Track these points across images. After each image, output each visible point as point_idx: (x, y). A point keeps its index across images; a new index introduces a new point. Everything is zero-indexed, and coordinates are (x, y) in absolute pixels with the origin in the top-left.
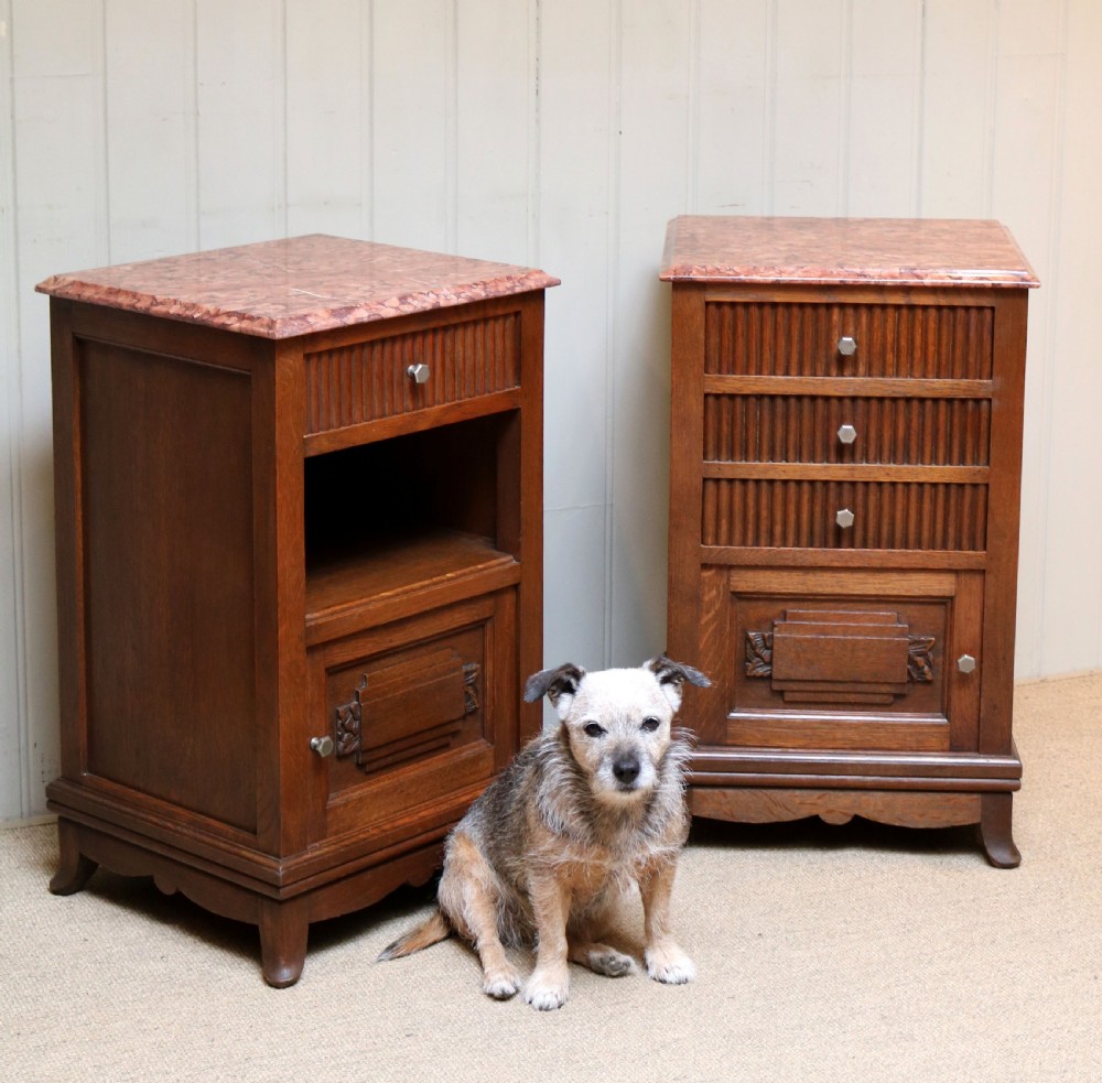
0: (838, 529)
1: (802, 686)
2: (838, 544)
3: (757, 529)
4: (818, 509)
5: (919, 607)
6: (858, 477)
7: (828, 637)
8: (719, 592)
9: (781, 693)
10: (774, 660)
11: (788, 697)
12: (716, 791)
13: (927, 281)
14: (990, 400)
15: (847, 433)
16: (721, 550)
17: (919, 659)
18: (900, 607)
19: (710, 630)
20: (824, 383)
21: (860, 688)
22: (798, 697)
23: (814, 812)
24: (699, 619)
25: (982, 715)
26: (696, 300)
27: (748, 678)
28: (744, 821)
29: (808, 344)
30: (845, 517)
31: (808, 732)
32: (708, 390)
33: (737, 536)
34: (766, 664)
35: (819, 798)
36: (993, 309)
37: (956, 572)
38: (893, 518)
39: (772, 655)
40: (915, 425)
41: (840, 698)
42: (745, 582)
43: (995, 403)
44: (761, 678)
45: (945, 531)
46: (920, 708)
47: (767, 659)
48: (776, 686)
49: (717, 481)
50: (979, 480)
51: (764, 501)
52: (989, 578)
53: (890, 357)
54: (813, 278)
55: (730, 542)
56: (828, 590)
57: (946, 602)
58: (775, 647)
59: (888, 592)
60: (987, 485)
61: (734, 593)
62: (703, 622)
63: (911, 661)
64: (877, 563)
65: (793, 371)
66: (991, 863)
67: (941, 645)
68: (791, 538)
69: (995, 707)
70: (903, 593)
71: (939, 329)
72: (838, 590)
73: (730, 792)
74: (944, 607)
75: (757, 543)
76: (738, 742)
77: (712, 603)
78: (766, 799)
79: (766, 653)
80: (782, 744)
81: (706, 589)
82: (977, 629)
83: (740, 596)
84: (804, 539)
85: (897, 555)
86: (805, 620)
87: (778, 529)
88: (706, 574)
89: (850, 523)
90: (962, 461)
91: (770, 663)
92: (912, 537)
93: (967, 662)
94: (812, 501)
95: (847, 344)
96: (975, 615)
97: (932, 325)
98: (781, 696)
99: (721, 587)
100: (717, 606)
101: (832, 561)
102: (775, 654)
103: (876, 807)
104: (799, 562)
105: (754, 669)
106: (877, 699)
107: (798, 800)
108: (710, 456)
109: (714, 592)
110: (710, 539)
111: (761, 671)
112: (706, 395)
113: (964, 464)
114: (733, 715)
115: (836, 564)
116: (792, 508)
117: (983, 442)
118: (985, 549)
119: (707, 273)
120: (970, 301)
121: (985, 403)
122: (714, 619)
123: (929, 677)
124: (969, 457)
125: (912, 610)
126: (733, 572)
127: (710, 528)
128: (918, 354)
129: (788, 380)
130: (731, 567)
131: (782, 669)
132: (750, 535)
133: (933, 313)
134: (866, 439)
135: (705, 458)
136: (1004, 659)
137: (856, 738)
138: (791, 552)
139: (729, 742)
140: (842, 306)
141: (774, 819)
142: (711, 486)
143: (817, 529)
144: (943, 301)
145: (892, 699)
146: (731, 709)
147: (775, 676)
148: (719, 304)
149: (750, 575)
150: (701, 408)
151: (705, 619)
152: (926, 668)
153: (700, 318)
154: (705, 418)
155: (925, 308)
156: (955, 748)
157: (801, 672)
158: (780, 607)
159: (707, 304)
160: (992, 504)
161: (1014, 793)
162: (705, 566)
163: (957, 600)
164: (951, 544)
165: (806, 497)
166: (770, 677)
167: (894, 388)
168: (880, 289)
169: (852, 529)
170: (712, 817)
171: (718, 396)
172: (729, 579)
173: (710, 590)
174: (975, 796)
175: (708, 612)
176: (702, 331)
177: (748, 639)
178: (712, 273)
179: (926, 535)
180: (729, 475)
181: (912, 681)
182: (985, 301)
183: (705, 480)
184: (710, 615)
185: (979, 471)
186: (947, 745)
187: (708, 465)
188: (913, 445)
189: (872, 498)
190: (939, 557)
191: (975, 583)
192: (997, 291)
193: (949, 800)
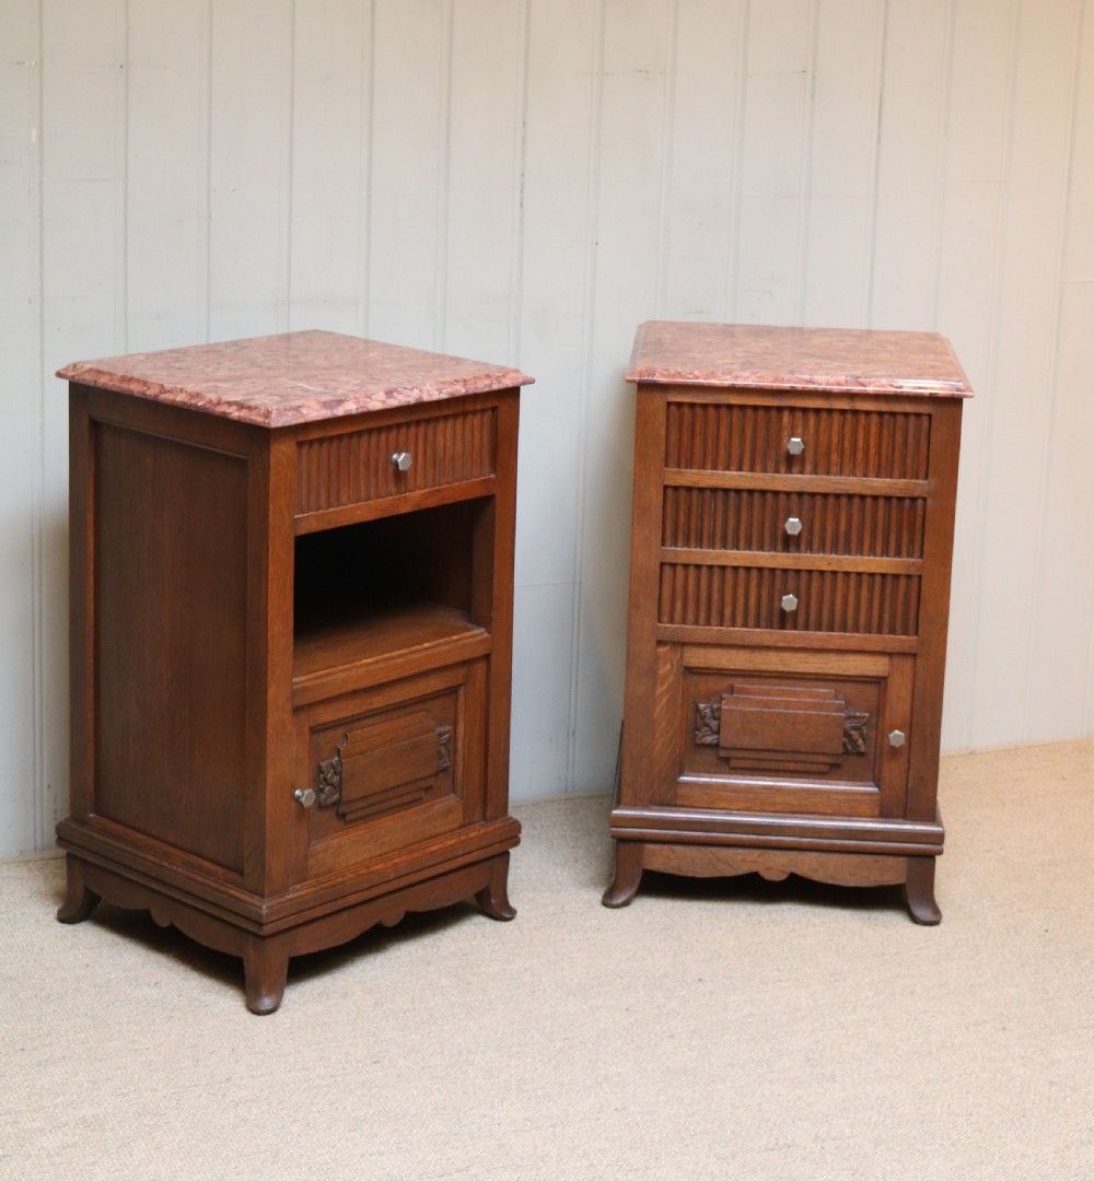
0: (783, 613)
1: (746, 754)
2: (782, 627)
3: (709, 610)
4: (765, 593)
5: (854, 685)
6: (803, 566)
7: (772, 710)
8: (672, 666)
9: (727, 760)
10: (722, 730)
11: (733, 763)
12: (666, 847)
13: (870, 389)
14: (925, 499)
15: (794, 525)
16: (676, 629)
17: (854, 733)
18: (839, 685)
19: (665, 700)
20: (774, 479)
21: (799, 757)
22: (742, 764)
23: (754, 869)
24: (654, 691)
25: (910, 786)
26: (659, 401)
27: (697, 745)
28: (690, 875)
29: (760, 442)
30: (789, 602)
31: (751, 796)
32: (667, 483)
33: (691, 616)
34: (714, 733)
35: (759, 856)
36: (930, 416)
37: (890, 655)
38: (833, 604)
39: (719, 726)
40: (855, 519)
41: (780, 766)
42: (697, 658)
43: (929, 502)
44: (709, 746)
45: (881, 617)
46: (854, 777)
47: (715, 729)
48: (722, 754)
49: (674, 565)
50: (913, 571)
51: (716, 585)
52: (920, 660)
53: (835, 457)
54: (766, 383)
55: (684, 621)
56: (773, 668)
57: (879, 681)
58: (722, 719)
59: (827, 671)
60: (920, 577)
61: (686, 668)
62: (658, 693)
63: (847, 734)
64: (817, 645)
65: (746, 467)
66: (915, 920)
67: (874, 721)
68: (739, 620)
69: (921, 779)
70: (841, 672)
71: (880, 434)
72: (781, 668)
73: (678, 848)
74: (877, 686)
75: (708, 623)
76: (686, 803)
77: (666, 676)
78: (710, 856)
79: (714, 724)
80: (726, 806)
81: (661, 663)
82: (907, 707)
83: (691, 671)
84: (751, 621)
85: (837, 638)
86: (749, 694)
87: (728, 611)
88: (662, 650)
89: (794, 607)
90: (898, 554)
91: (718, 732)
92: (850, 622)
93: (897, 737)
94: (759, 586)
95: (795, 444)
96: (906, 693)
97: (874, 429)
98: (726, 762)
99: (675, 663)
100: (671, 679)
101: (777, 641)
102: (723, 725)
103: (811, 866)
104: (746, 642)
105: (704, 736)
106: (815, 768)
107: (739, 858)
108: (668, 542)
109: (668, 666)
110: (665, 619)
111: (709, 739)
112: (666, 487)
113: (899, 556)
114: (683, 778)
115: (780, 644)
116: (741, 591)
117: (918, 537)
118: (917, 634)
119: (669, 376)
120: (909, 408)
121: (920, 502)
122: (668, 691)
123: (863, 749)
124: (904, 550)
125: (849, 688)
126: (686, 649)
127: (666, 608)
128: (860, 455)
129: (741, 476)
130: (684, 644)
131: (729, 738)
132: (703, 615)
133: (875, 418)
134: (811, 531)
135: (663, 544)
136: (931, 734)
137: (794, 802)
138: (739, 632)
139: (679, 803)
140: (792, 409)
141: (717, 874)
142: (667, 570)
143: (764, 612)
144: (884, 407)
145: (827, 768)
146: (681, 773)
147: (721, 744)
148: (680, 405)
149: (702, 651)
150: (661, 498)
151: (659, 690)
152: (860, 741)
153: (661, 417)
154: (664, 508)
155: (868, 413)
156: (885, 814)
157: (746, 741)
158: (729, 681)
159: (669, 404)
160: (924, 594)
161: (937, 857)
162: (660, 643)
163: (890, 679)
164: (885, 629)
165: (754, 583)
166: (717, 745)
167: (839, 487)
168: (827, 395)
169: (795, 613)
170: (661, 870)
171: (676, 488)
172: (682, 657)
173: (665, 665)
174: (902, 859)
175: (662, 684)
176: (664, 428)
177: (698, 710)
178: (674, 376)
179: (863, 619)
180: (684, 560)
181: (846, 752)
182: (923, 409)
183: (662, 564)
184: (665, 687)
185: (913, 563)
186: (877, 812)
187: (667, 551)
188: (854, 537)
189: (815, 585)
190: (875, 640)
191: (907, 664)
192: (934, 399)
193: (878, 862)
